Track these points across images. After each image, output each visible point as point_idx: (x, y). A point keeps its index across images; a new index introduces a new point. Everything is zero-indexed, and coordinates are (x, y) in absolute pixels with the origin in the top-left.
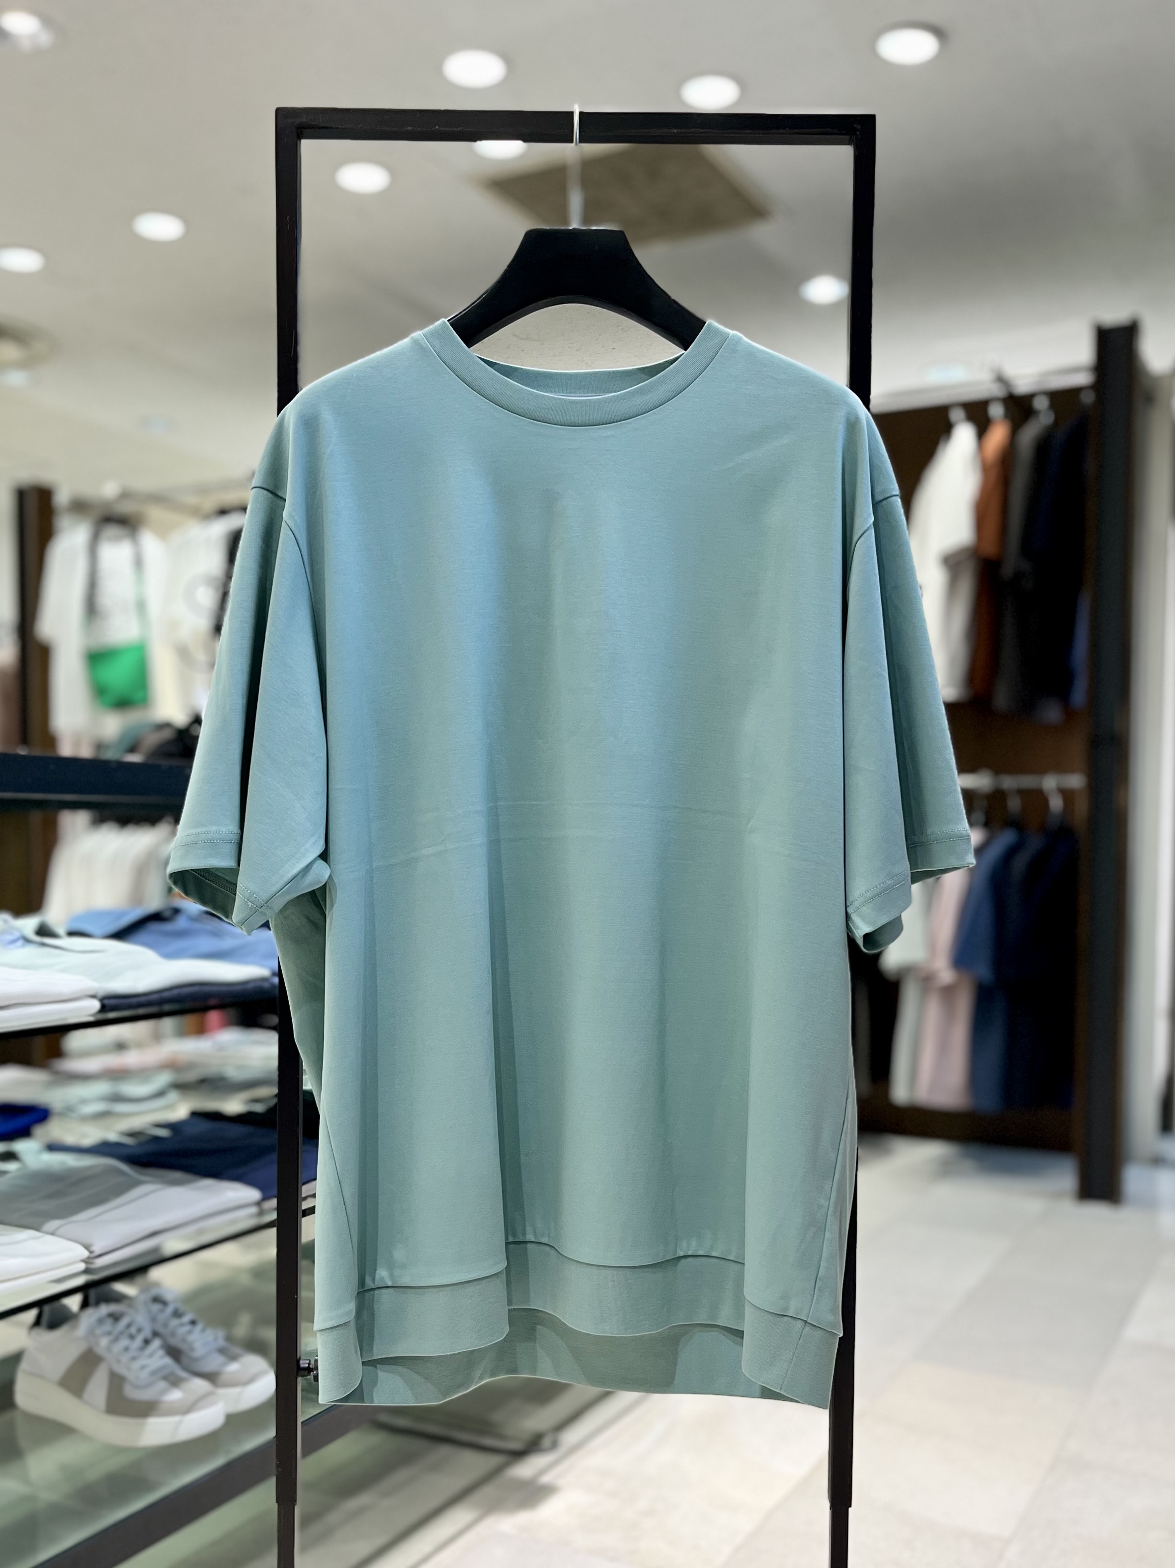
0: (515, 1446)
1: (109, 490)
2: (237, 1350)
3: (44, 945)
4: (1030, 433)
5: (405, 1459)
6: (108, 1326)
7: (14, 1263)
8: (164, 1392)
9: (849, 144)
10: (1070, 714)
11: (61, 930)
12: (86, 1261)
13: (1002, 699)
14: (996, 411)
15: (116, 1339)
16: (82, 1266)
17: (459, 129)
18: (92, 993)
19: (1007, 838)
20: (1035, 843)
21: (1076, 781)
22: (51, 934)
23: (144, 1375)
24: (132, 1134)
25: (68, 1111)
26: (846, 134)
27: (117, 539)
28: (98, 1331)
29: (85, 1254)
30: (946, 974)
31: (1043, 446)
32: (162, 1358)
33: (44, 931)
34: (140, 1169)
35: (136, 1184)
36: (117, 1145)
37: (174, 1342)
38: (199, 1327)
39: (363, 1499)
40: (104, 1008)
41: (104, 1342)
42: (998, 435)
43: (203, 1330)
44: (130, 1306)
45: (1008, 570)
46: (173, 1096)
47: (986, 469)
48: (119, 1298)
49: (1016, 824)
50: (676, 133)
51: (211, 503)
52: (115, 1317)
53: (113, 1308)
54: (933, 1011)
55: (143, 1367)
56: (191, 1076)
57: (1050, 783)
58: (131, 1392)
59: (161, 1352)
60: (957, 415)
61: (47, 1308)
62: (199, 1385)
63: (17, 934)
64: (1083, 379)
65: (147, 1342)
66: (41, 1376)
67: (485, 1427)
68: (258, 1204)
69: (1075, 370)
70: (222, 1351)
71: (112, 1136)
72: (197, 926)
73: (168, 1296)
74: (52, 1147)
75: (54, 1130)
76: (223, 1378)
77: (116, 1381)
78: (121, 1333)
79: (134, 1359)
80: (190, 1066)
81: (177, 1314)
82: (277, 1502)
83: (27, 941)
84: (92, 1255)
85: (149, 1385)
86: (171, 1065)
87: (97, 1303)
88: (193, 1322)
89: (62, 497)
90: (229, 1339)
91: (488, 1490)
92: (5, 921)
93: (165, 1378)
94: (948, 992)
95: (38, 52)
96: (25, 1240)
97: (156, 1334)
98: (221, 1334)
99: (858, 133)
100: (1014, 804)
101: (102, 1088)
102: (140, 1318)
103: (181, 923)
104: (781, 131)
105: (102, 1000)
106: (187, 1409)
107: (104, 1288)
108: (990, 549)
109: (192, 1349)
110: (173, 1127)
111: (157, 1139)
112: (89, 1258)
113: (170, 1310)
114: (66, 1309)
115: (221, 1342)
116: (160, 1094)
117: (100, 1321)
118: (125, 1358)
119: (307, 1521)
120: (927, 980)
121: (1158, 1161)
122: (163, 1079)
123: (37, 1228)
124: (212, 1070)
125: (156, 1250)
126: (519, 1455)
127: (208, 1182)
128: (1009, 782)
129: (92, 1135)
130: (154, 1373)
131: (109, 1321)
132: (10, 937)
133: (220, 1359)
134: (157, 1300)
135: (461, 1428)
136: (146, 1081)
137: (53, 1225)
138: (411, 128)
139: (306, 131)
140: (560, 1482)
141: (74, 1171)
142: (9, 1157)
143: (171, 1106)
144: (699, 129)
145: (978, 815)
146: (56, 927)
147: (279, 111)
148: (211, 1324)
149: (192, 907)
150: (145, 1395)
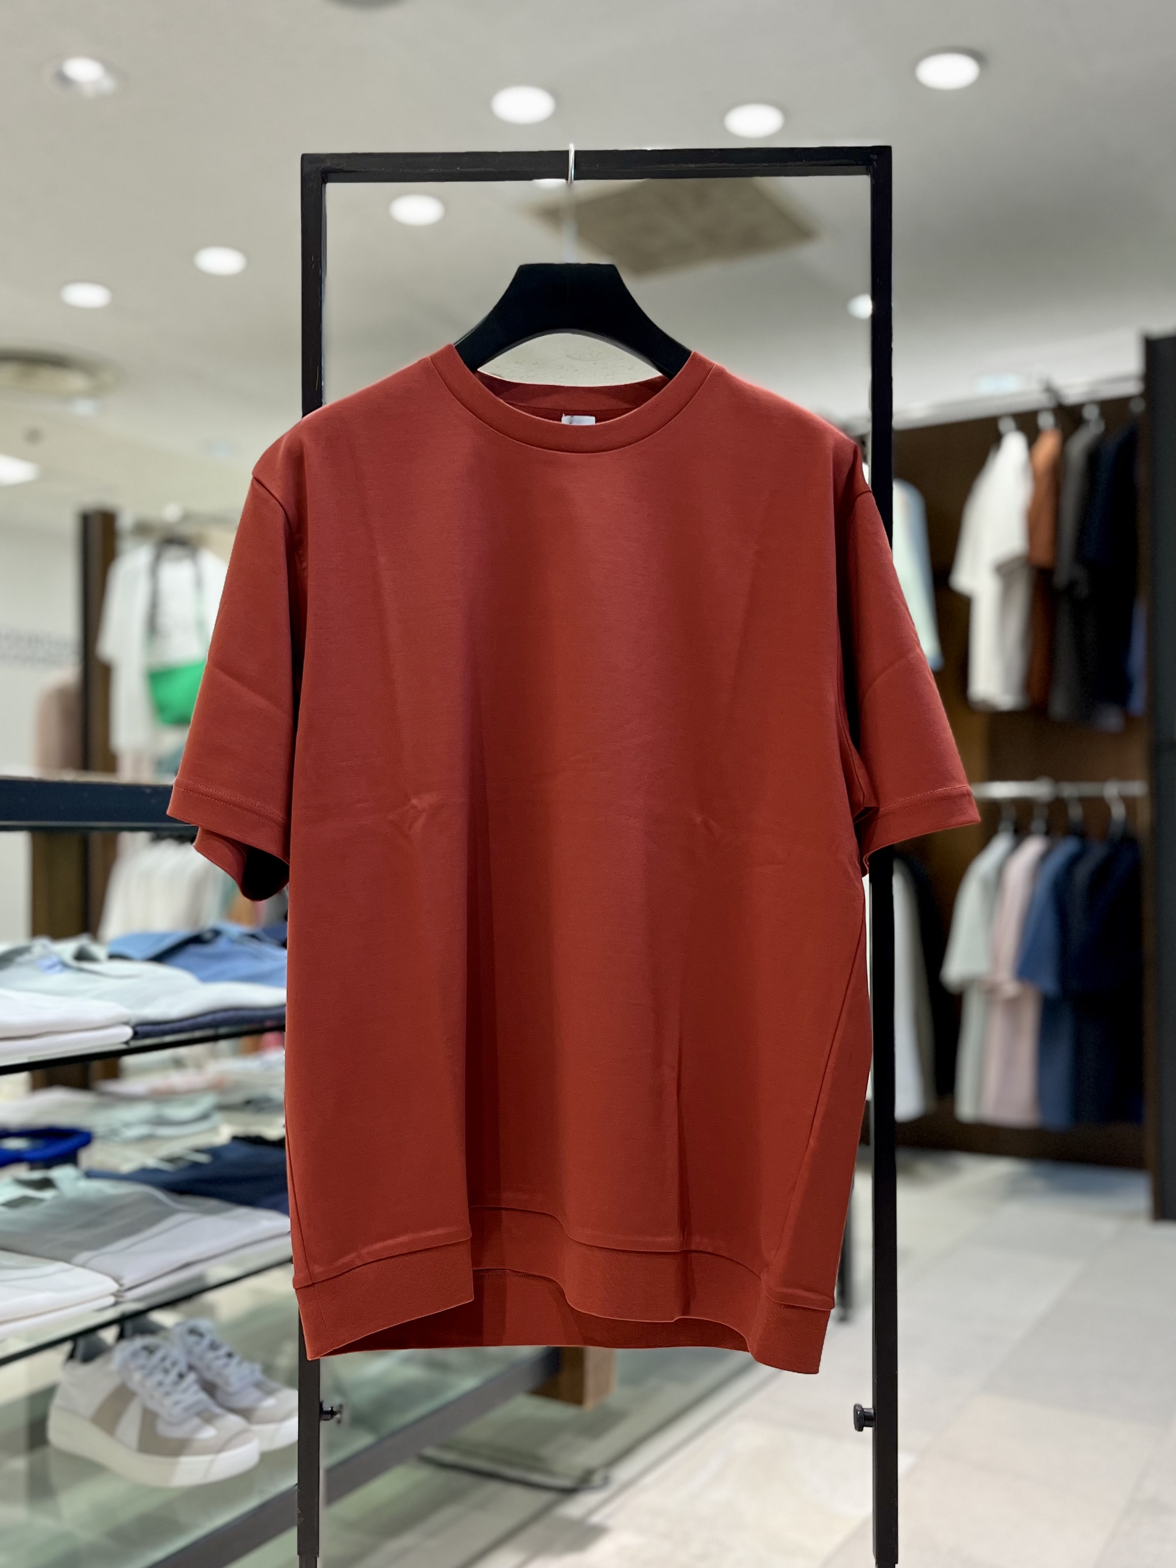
0: (566, 1483)
1: (171, 513)
2: (273, 1384)
3: (81, 970)
4: (1081, 442)
5: (450, 1497)
6: (143, 1359)
7: (40, 1298)
8: (197, 1429)
9: (866, 174)
10: (1129, 720)
11: (101, 954)
12: (116, 1294)
13: (1059, 706)
14: (1046, 421)
15: (150, 1374)
16: (112, 1300)
17: (479, 169)
18: (125, 1019)
19: (1068, 847)
20: (1098, 852)
21: (1137, 788)
22: (90, 959)
23: (177, 1410)
24: (171, 1160)
25: (112, 1133)
26: (862, 165)
28: (132, 1365)
29: (114, 1287)
30: (1010, 987)
31: (1093, 457)
32: (196, 1393)
33: (82, 956)
34: (176, 1197)
35: (170, 1212)
36: (156, 1171)
37: (209, 1376)
38: (235, 1360)
39: (407, 1540)
40: (136, 1035)
41: (137, 1376)
42: (1048, 444)
43: (240, 1363)
44: (166, 1338)
45: (1061, 578)
46: (218, 1117)
47: (1036, 478)
48: (153, 1330)
49: (1080, 833)
50: (694, 168)
52: (150, 1350)
53: (148, 1340)
54: (998, 1024)
55: (176, 1403)
56: (238, 1097)
57: (1111, 790)
58: (163, 1430)
59: (196, 1387)
60: (1006, 425)
61: (82, 1343)
62: (234, 1421)
63: (55, 959)
64: (1132, 388)
65: (181, 1376)
66: (74, 1412)
67: (536, 1462)
69: (1124, 379)
70: (258, 1385)
71: (151, 1162)
72: (237, 948)
74: (90, 1175)
75: (90, 1157)
76: (258, 1414)
77: (149, 1418)
78: (155, 1367)
79: (168, 1394)
80: (237, 1086)
81: (214, 1346)
82: (299, 1554)
83: (65, 966)
84: (123, 1288)
85: (181, 1422)
86: (217, 1087)
87: (133, 1336)
88: (230, 1355)
89: (126, 521)
90: (268, 1370)
91: (536, 1531)
92: (44, 947)
93: (199, 1414)
94: (1012, 1004)
95: (101, 98)
96: (54, 1273)
97: (191, 1368)
98: (258, 1366)
99: (875, 163)
100: (1075, 813)
101: (144, 1111)
102: (176, 1351)
103: (221, 945)
104: (798, 163)
105: (134, 1027)
106: (220, 1448)
107: (140, 1320)
108: (1043, 557)
109: (227, 1384)
110: (214, 1152)
111: (196, 1165)
112: (119, 1291)
113: (206, 1342)
114: (101, 1341)
115: (258, 1375)
116: (204, 1117)
117: (134, 1355)
118: (158, 1394)
120: (991, 991)
122: (207, 1102)
123: (67, 1260)
124: (258, 1092)
125: (199, 1278)
126: (569, 1492)
127: (243, 1212)
128: (1069, 790)
129: (133, 1161)
130: (187, 1409)
131: (144, 1354)
132: (48, 962)
133: (255, 1394)
134: (193, 1331)
135: (510, 1464)
136: (191, 1103)
137: (83, 1256)
138: (433, 170)
139: (331, 175)
140: (610, 1523)
141: (109, 1199)
142: (46, 1184)
143: (214, 1130)
144: (716, 163)
145: (1038, 824)
146: (99, 951)
147: (304, 157)
148: (248, 1357)
149: (234, 929)
150: (178, 1433)
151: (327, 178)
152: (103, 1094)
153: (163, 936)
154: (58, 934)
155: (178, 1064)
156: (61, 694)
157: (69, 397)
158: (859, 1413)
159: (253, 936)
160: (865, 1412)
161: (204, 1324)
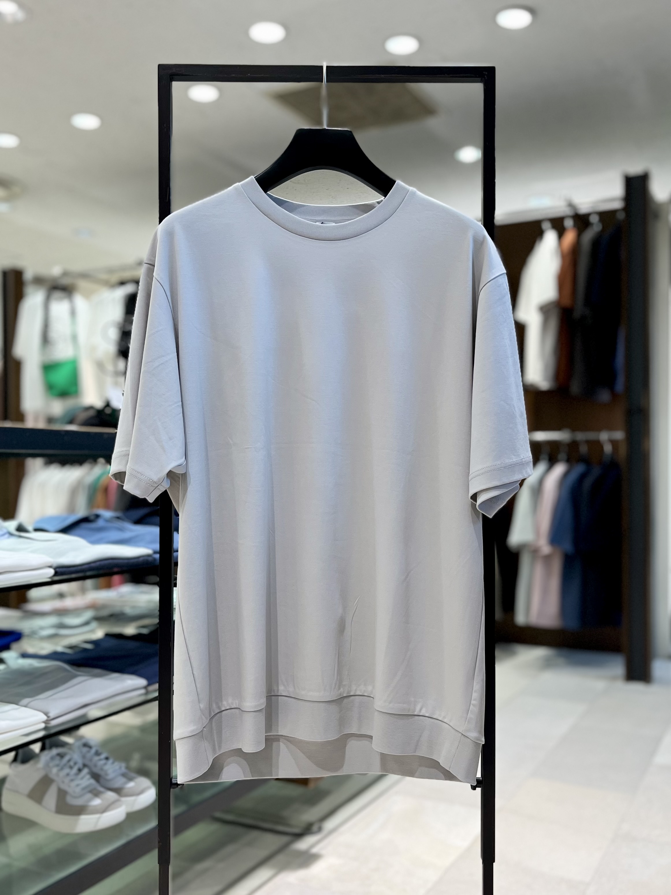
0: (297, 830)
1: (56, 271)
2: (133, 775)
3: (20, 537)
4: (589, 235)
5: (230, 840)
6: (57, 761)
7: (3, 724)
8: (90, 800)
9: (481, 83)
10: (614, 395)
11: (30, 528)
12: (46, 722)
13: (575, 388)
14: (569, 223)
15: (62, 769)
16: (43, 725)
17: (260, 76)
18: (49, 565)
19: (580, 469)
20: (596, 471)
21: (619, 435)
22: (25, 530)
23: (78, 790)
24: (71, 647)
25: (33, 634)
26: (479, 77)
27: (61, 299)
28: (51, 764)
29: (45, 718)
30: (546, 549)
31: (596, 243)
32: (89, 779)
33: (21, 529)
34: (75, 668)
35: (75, 676)
36: (63, 653)
37: (96, 770)
38: (110, 761)
40: (56, 574)
41: (55, 770)
42: (570, 237)
43: (113, 763)
44: (70, 749)
45: (577, 314)
46: (94, 625)
47: (563, 256)
48: (64, 745)
49: (585, 460)
51: (115, 278)
52: (61, 756)
53: (60, 750)
54: (539, 570)
55: (78, 785)
56: (105, 613)
57: (604, 436)
58: (70, 800)
59: (88, 776)
60: (546, 225)
61: (21, 751)
62: (111, 795)
63: (5, 531)
64: (618, 205)
65: (80, 770)
66: (17, 792)
67: (280, 820)
68: (145, 687)
69: (613, 199)
70: (124, 775)
71: (59, 649)
72: (109, 525)
73: (92, 743)
74: (25, 655)
75: (21, 646)
76: (125, 791)
77: (62, 794)
78: (65, 765)
79: (72, 780)
80: (104, 607)
81: (97, 754)
82: (158, 863)
83: (11, 534)
84: (49, 719)
85: (81, 796)
86: (93, 606)
87: (51, 747)
88: (107, 758)
89: (28, 275)
90: (127, 768)
91: (281, 858)
93: (91, 792)
94: (547, 559)
95: (16, 24)
96: (9, 710)
97: (85, 766)
98: (123, 765)
99: (486, 76)
100: (584, 449)
101: (52, 620)
102: (76, 757)
103: (100, 523)
104: (442, 76)
105: (55, 569)
106: (104, 810)
107: (54, 739)
108: (567, 302)
109: (107, 774)
110: (96, 643)
111: (85, 650)
112: (47, 720)
113: (93, 751)
114: (32, 751)
115: (123, 770)
116: (87, 623)
117: (52, 758)
118: (67, 780)
119: (175, 876)
120: (535, 551)
122: (88, 615)
123: (17, 703)
124: (117, 610)
125: (84, 716)
126: (299, 836)
127: (116, 675)
128: (580, 436)
129: (47, 648)
130: (84, 789)
131: (58, 758)
132: (1, 532)
133: (123, 780)
134: (84, 746)
135: (265, 820)
136: (78, 616)
137: (25, 701)
138: (234, 75)
139: (175, 77)
140: (323, 852)
141: (37, 669)
143: (92, 631)
145: (562, 455)
146: (28, 527)
147: (160, 66)
148: (117, 759)
149: (107, 514)
150: (79, 802)
151: (173, 79)
153: (64, 518)
159: (118, 518)
160: (477, 780)
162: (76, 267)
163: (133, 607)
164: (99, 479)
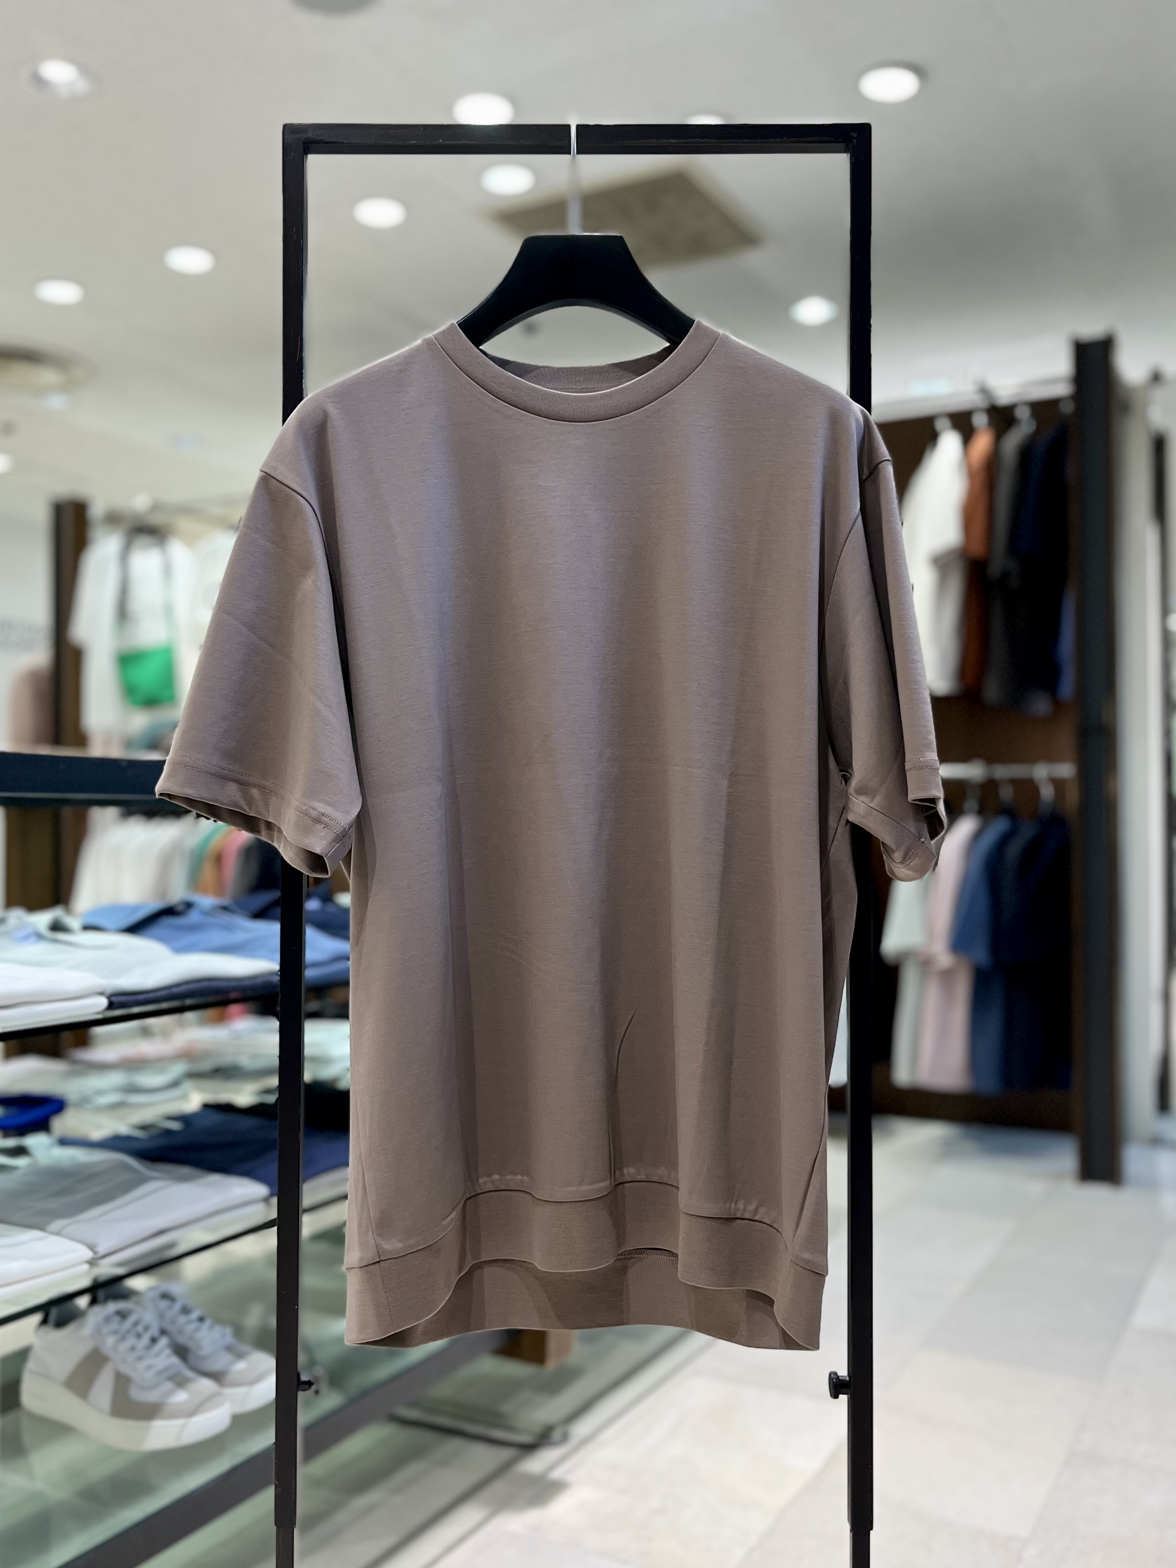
0: (525, 1439)
1: (141, 503)
2: (245, 1348)
3: (56, 941)
4: (1013, 440)
5: (413, 1454)
6: (115, 1324)
7: (16, 1267)
8: (170, 1393)
9: (845, 153)
10: (1057, 704)
11: (77, 925)
12: (90, 1262)
13: (992, 692)
14: (980, 420)
15: (123, 1338)
16: (85, 1267)
17: (461, 142)
18: (100, 990)
19: (1000, 826)
20: (1028, 831)
21: (1066, 770)
22: (65, 930)
23: (150, 1375)
24: (144, 1127)
25: (84, 1102)
26: (842, 143)
27: (147, 548)
28: (105, 1330)
29: (89, 1254)
30: (944, 958)
31: (1026, 453)
32: (168, 1357)
33: (57, 927)
34: (148, 1165)
35: (143, 1180)
36: (128, 1138)
37: (181, 1340)
38: (208, 1323)
39: (372, 1497)
40: (111, 1006)
41: (110, 1341)
42: (983, 442)
43: (211, 1327)
44: (138, 1303)
45: (996, 568)
46: (188, 1085)
47: (971, 474)
48: (127, 1295)
49: (1009, 812)
50: (674, 143)
51: (237, 514)
52: (122, 1315)
53: (121, 1305)
54: (933, 994)
55: (149, 1367)
56: (206, 1065)
57: (1041, 772)
58: (137, 1394)
59: (168, 1352)
60: (942, 424)
61: (54, 1312)
62: (206, 1385)
63: (29, 930)
64: (1062, 390)
65: (154, 1340)
66: (46, 1376)
67: (496, 1419)
68: (265, 1200)
69: (1055, 381)
70: (229, 1349)
71: (123, 1129)
72: (209, 920)
73: (176, 1293)
74: (64, 1142)
75: (62, 1124)
76: (230, 1377)
77: (122, 1382)
78: (128, 1332)
79: (140, 1358)
80: (206, 1054)
81: (186, 1311)
82: (275, 1525)
83: (39, 936)
84: (97, 1256)
85: (154, 1386)
86: (187, 1055)
87: (105, 1302)
88: (201, 1319)
89: (97, 510)
90: (238, 1331)
91: (498, 1486)
92: (19, 917)
93: (171, 1378)
94: (946, 975)
95: (75, 100)
96: (29, 1241)
97: (163, 1332)
98: (228, 1329)
99: (854, 141)
100: (1006, 793)
101: (116, 1079)
102: (148, 1316)
103: (193, 917)
104: (779, 140)
105: (109, 997)
106: (192, 1412)
108: (978, 549)
109: (199, 1348)
110: (185, 1119)
111: (168, 1132)
112: (93, 1259)
113: (178, 1306)
114: (75, 1307)
115: (229, 1339)
116: (175, 1084)
117: (107, 1320)
118: (131, 1358)
120: (926, 963)
121: (1157, 1142)
122: (178, 1069)
123: (41, 1228)
124: (226, 1060)
126: (530, 1448)
127: (216, 1178)
128: (1002, 772)
129: (104, 1128)
130: (160, 1373)
131: (117, 1319)
132: (22, 933)
133: (227, 1357)
134: (165, 1296)
135: (471, 1420)
136: (162, 1071)
137: (58, 1224)
138: (415, 142)
139: (312, 147)
140: (570, 1478)
141: (84, 1166)
142: (20, 1151)
143: (184, 1097)
144: (697, 139)
145: (971, 804)
146: (74, 923)
147: (286, 127)
148: (219, 1321)
149: (206, 901)
150: (151, 1397)
151: (308, 149)
152: (75, 1062)
153: (136, 908)
154: (33, 906)
155: (146, 1033)
156: (34, 677)
157: (42, 391)
158: (834, 1380)
159: (225, 908)
160: (840, 1380)
161: (175, 1289)
162: (175, 495)
163: (254, 1056)
164: (207, 840)
